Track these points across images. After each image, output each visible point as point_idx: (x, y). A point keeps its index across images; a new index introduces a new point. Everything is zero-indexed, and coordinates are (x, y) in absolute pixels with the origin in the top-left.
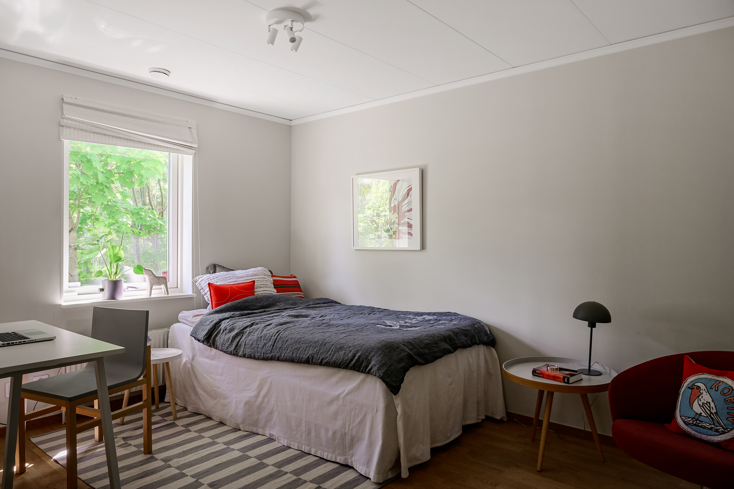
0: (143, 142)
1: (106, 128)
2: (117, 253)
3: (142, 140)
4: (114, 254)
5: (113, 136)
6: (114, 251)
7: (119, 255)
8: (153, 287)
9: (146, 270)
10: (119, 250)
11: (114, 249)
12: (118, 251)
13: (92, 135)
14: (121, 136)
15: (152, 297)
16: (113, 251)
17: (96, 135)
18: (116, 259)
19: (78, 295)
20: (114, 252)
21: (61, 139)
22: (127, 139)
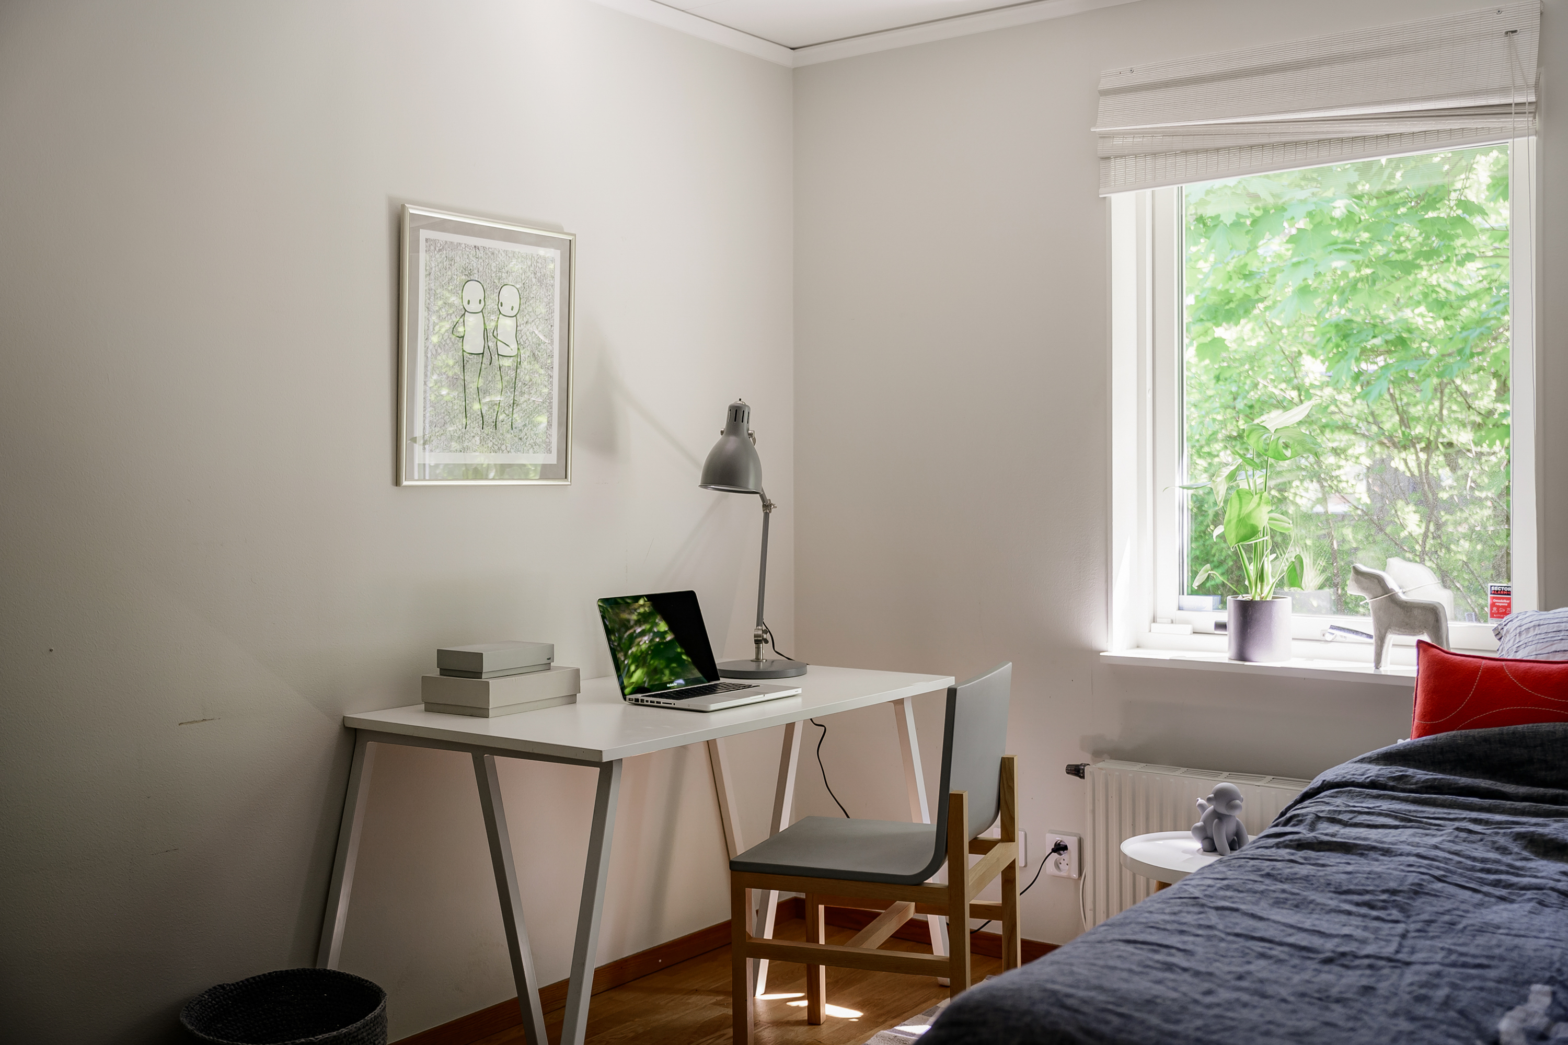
0: (1338, 139)
1: (1218, 128)
2: (1249, 515)
3: (1323, 133)
4: (1239, 515)
5: (1241, 148)
6: (1243, 509)
7: (1252, 522)
8: (1385, 636)
9: (1360, 577)
10: (1259, 504)
11: (1243, 501)
12: (1254, 509)
13: (1181, 160)
14: (1265, 140)
15: (1383, 673)
16: (1241, 508)
17: (1192, 159)
18: (1243, 532)
19: (1194, 633)
20: (1242, 512)
21: (1101, 196)
22: (1285, 144)
